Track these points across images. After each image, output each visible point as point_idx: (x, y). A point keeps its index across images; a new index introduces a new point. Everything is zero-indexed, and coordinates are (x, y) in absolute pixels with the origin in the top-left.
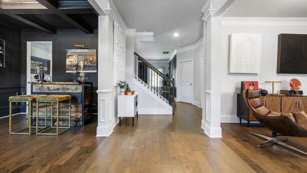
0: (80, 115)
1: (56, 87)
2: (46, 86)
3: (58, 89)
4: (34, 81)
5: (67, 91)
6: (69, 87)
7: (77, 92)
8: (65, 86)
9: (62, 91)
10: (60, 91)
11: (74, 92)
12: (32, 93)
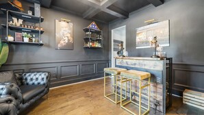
0: (160, 98)
1: (134, 62)
2: (125, 61)
3: (135, 64)
4: (117, 56)
5: (143, 67)
6: (146, 62)
7: (155, 69)
8: (141, 61)
9: (138, 67)
10: (136, 66)
11: (152, 68)
12: (116, 66)
